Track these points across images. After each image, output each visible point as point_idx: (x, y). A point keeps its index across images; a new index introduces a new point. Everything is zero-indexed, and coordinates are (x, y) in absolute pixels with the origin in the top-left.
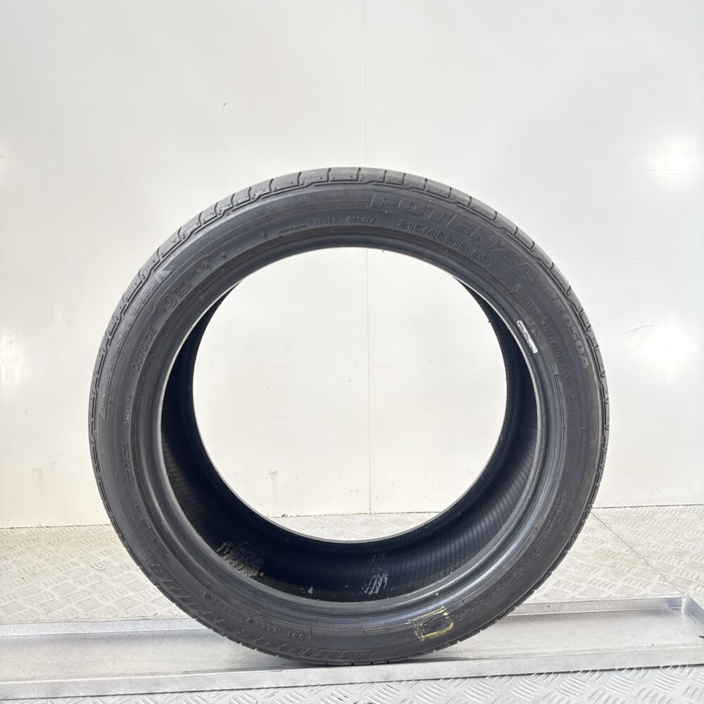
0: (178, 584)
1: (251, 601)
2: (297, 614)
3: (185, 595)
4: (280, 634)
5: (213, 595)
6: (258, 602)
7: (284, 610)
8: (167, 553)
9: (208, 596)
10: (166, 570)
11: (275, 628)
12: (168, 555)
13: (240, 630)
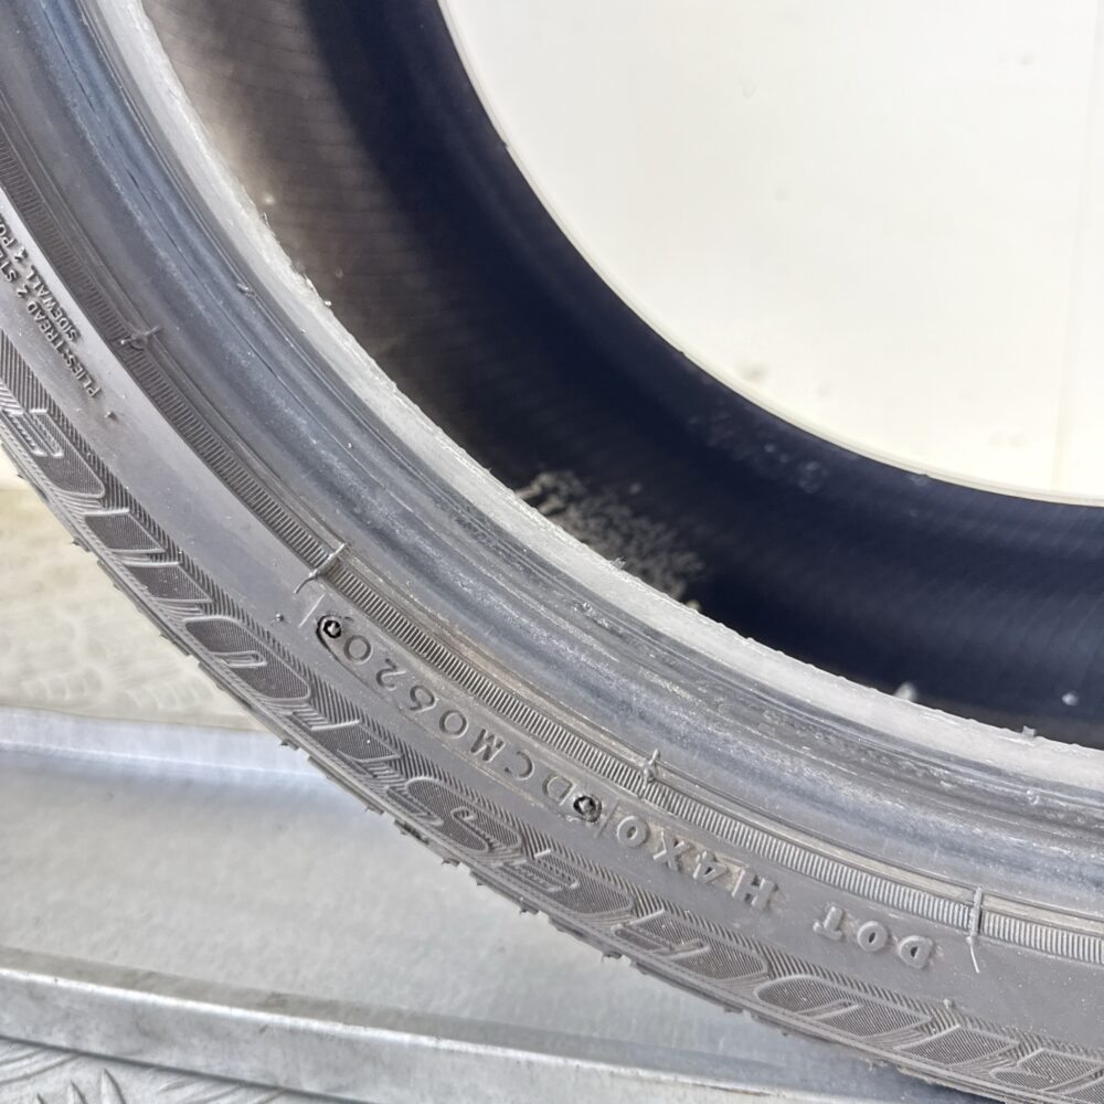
0: (161, 536)
1: (596, 692)
2: (890, 805)
3: (206, 608)
4: (768, 907)
5: (362, 624)
6: (640, 697)
7: (801, 768)
8: (76, 336)
9: (331, 629)
10: (83, 448)
11: (739, 874)
12: (78, 349)
13: (527, 847)
